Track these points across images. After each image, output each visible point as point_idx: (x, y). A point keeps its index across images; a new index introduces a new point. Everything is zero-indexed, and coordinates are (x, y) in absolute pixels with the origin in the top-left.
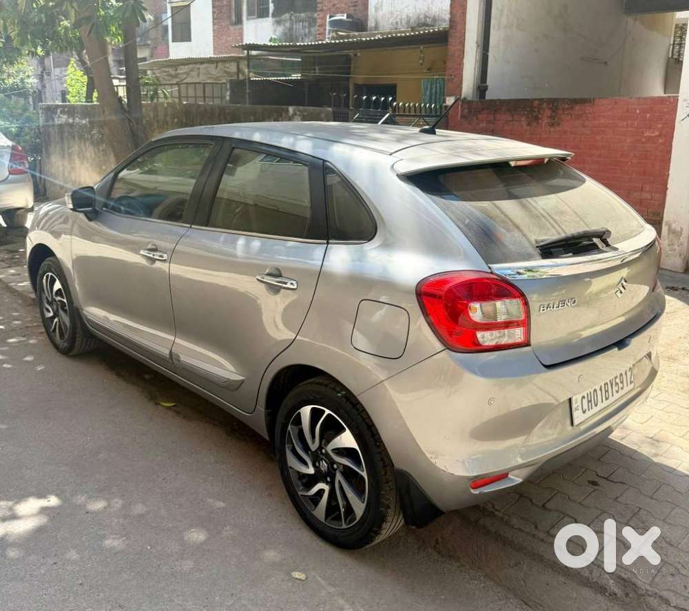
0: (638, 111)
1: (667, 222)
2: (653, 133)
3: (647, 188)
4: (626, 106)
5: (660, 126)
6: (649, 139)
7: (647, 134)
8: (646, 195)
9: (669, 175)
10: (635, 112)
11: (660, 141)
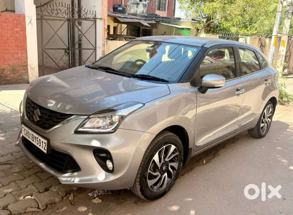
0: (11, 20)
1: (29, 65)
2: (18, 29)
3: (20, 52)
4: (5, 17)
5: (20, 26)
6: (17, 32)
7: (16, 30)
8: (20, 55)
9: (27, 46)
10: (10, 20)
11: (21, 32)
